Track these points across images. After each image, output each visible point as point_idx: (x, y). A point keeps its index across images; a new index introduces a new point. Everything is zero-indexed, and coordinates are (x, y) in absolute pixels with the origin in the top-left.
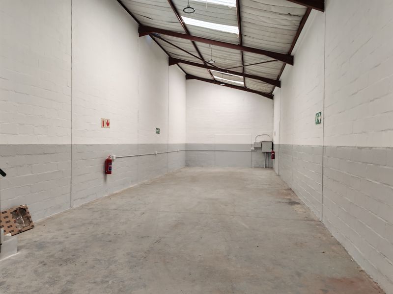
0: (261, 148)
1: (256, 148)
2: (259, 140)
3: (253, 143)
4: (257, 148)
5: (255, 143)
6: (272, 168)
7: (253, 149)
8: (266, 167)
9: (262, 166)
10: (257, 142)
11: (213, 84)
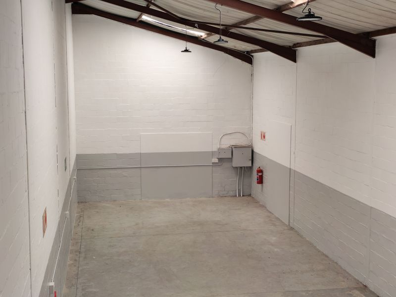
0: (230, 160)
1: (220, 160)
2: (227, 143)
3: (215, 149)
4: (224, 160)
5: (219, 149)
6: (250, 195)
7: (216, 161)
8: (239, 195)
9: (231, 193)
10: (223, 147)
11: (128, 26)
